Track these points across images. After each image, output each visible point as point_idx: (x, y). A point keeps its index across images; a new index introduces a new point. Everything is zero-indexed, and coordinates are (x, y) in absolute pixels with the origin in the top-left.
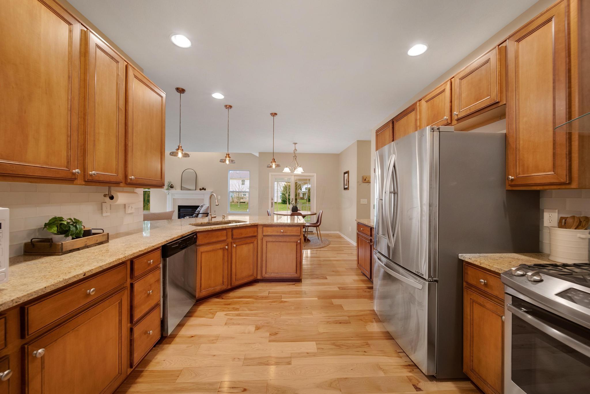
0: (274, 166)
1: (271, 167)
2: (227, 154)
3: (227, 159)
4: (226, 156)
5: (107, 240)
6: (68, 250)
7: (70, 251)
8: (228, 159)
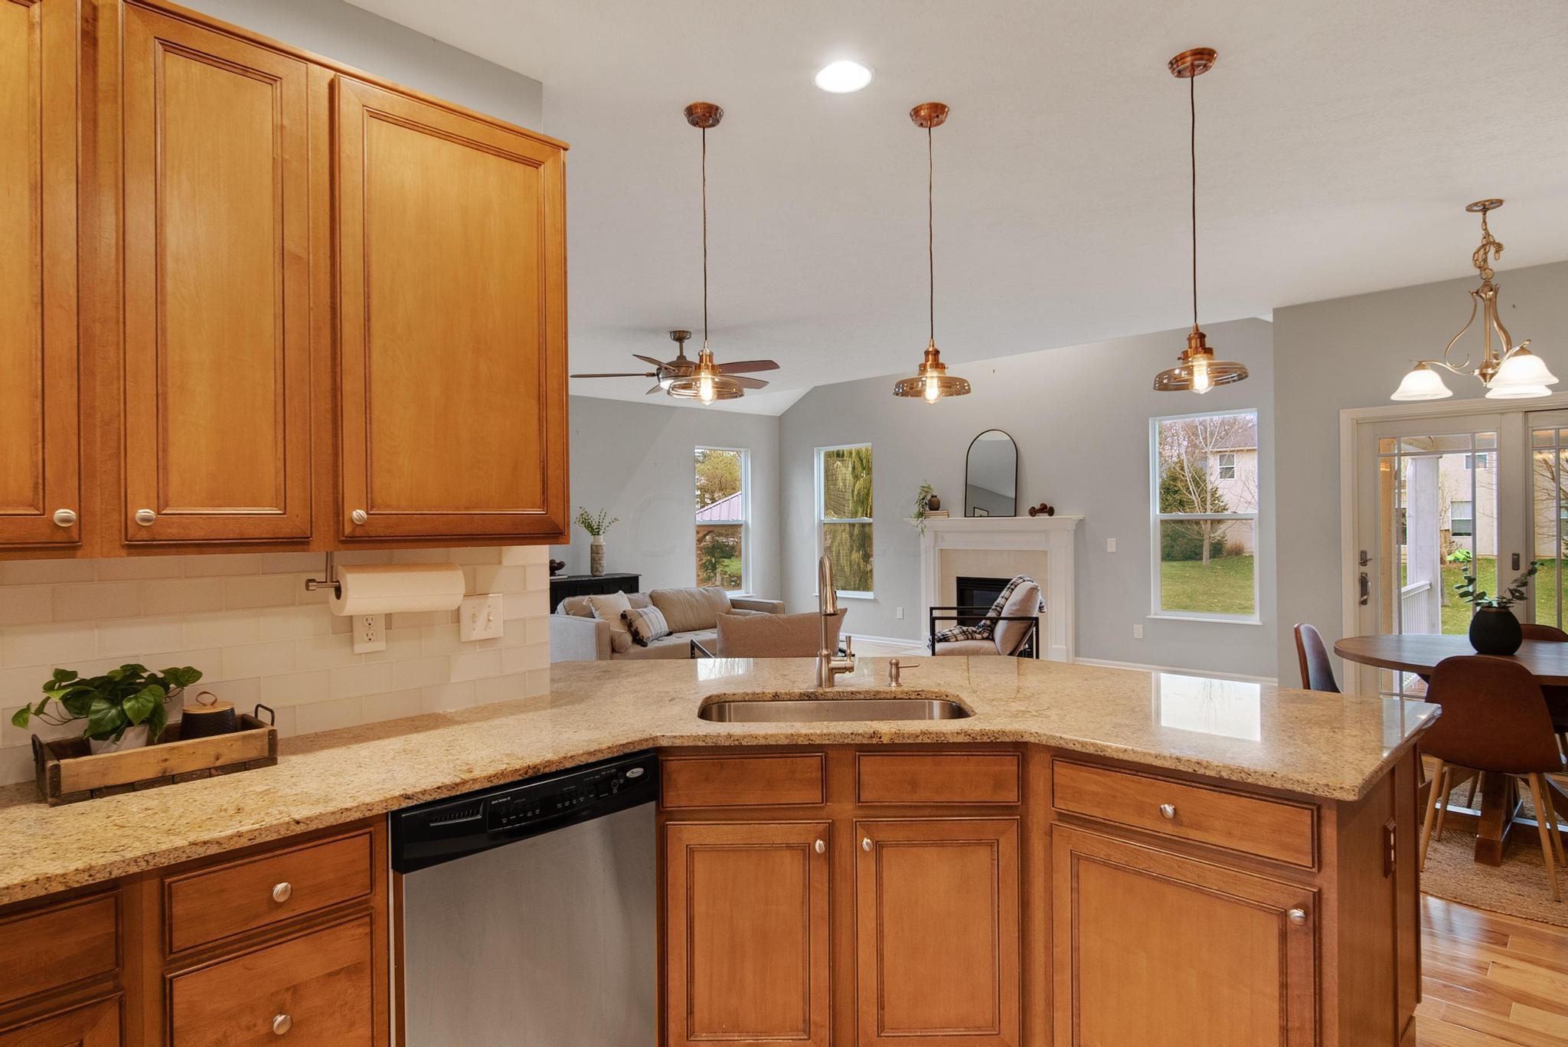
0: (1201, 380)
1: (1184, 385)
2: (927, 353)
3: (928, 375)
4: (923, 361)
5: (266, 754)
6: (83, 787)
7: (92, 791)
8: (935, 374)
